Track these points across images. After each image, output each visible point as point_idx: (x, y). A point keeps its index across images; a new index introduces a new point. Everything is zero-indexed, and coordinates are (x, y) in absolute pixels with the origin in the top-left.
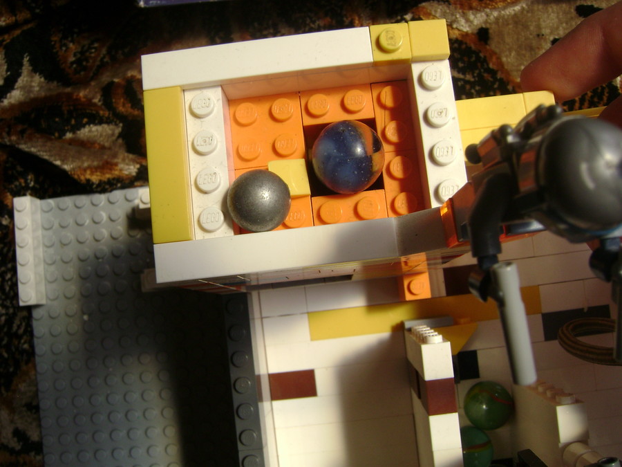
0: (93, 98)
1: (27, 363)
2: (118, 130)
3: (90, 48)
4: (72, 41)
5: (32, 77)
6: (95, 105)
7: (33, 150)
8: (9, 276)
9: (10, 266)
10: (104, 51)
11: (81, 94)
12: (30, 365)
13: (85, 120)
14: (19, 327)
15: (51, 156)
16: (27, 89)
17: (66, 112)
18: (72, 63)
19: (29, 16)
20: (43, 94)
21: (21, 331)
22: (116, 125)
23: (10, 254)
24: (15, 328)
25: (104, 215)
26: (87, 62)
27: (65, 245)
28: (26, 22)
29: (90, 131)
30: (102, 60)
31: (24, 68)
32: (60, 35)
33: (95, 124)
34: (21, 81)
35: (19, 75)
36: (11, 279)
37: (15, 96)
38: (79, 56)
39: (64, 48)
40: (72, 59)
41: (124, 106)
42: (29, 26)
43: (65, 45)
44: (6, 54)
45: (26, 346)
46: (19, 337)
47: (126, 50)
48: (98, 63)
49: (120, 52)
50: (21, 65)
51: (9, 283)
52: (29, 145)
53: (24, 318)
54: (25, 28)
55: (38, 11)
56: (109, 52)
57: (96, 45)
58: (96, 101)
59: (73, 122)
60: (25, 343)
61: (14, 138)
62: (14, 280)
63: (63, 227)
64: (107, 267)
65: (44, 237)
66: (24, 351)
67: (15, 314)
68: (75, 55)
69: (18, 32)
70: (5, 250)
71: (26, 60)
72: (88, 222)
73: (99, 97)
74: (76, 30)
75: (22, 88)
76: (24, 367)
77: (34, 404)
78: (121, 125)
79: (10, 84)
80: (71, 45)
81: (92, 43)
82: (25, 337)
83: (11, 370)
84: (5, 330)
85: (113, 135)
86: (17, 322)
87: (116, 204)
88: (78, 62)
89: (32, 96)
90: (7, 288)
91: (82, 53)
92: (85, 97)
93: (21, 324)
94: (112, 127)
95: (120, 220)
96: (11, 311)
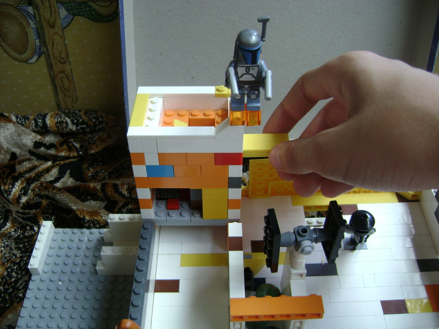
0: (97, 186)
1: (18, 303)
2: (104, 204)
3: (100, 171)
4: (93, 168)
5: (69, 179)
6: (97, 189)
7: (62, 197)
8: (25, 259)
9: (28, 254)
10: (106, 174)
11: (92, 185)
12: (20, 304)
13: (89, 197)
14: (21, 285)
15: (70, 201)
16: (64, 183)
17: (81, 192)
18: (90, 176)
19: (76, 154)
20: (72, 185)
21: (21, 287)
22: (104, 202)
23: (30, 250)
24: (19, 284)
25: (86, 239)
26: (97, 176)
27: (61, 248)
28: (74, 157)
29: (90, 203)
30: (104, 177)
31: (66, 175)
32: (88, 165)
33: (93, 200)
34: (62, 180)
35: (63, 177)
36: (25, 261)
37: (58, 185)
38: (94, 174)
39: (88, 170)
40: (90, 174)
41: (110, 191)
42: (74, 160)
43: (89, 169)
44: (59, 169)
45: (21, 295)
46: (18, 290)
47: (117, 175)
48: (102, 178)
49: (114, 175)
50: (65, 173)
51: (24, 262)
52: (61, 195)
53: (25, 281)
54: (72, 160)
55: (81, 153)
56: (109, 174)
57: (103, 171)
58: (98, 188)
59: (83, 197)
60: (21, 293)
61: (55, 191)
62: (28, 261)
63: (62, 241)
64: (80, 261)
65: (51, 244)
66: (19, 297)
67: (21, 278)
68: (92, 173)
69: (68, 161)
70: (28, 247)
71: (68, 172)
72: (76, 240)
73: (99, 186)
74: (96, 164)
75: (63, 182)
76: (15, 304)
77: (13, 325)
78: (106, 202)
79: (57, 180)
80: (91, 170)
81: (102, 170)
82: (22, 290)
83: (7, 305)
84: (13, 285)
85: (101, 206)
86: (21, 282)
87: (94, 235)
88: (93, 176)
89: (66, 186)
90: (22, 264)
91: (96, 173)
92: (93, 186)
93: (22, 284)
94: (101, 202)
95: (93, 242)
96: (20, 276)
